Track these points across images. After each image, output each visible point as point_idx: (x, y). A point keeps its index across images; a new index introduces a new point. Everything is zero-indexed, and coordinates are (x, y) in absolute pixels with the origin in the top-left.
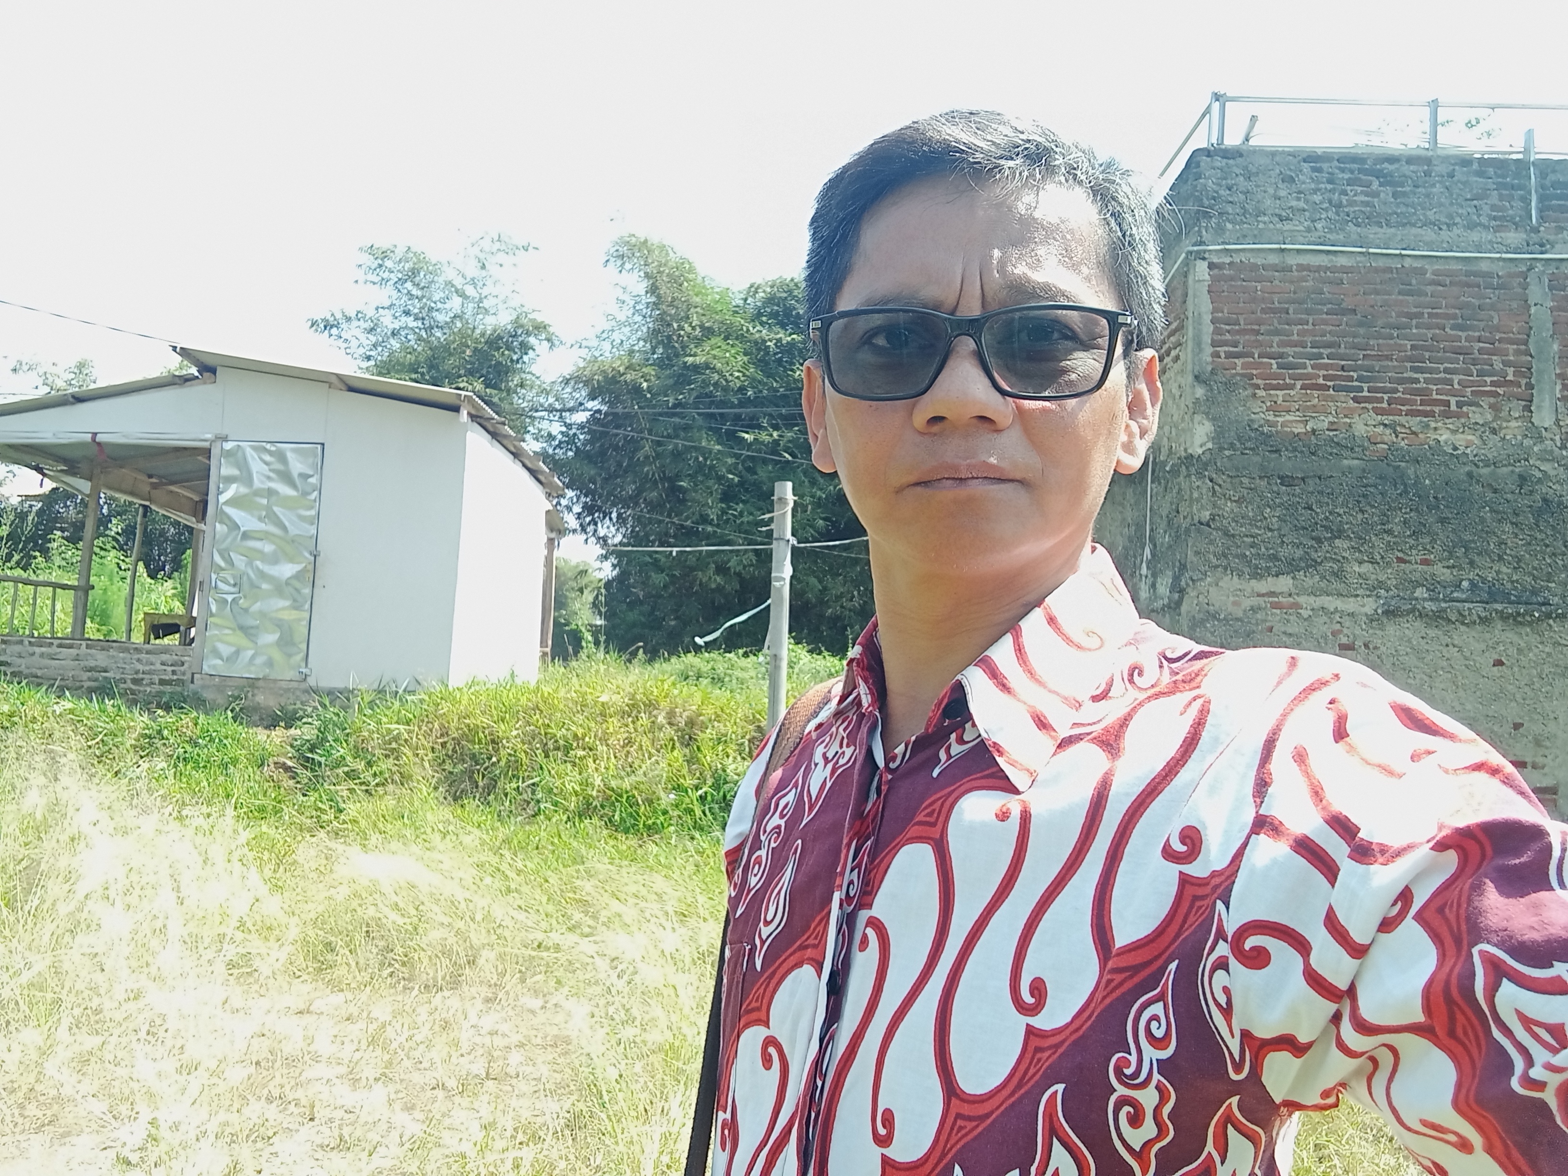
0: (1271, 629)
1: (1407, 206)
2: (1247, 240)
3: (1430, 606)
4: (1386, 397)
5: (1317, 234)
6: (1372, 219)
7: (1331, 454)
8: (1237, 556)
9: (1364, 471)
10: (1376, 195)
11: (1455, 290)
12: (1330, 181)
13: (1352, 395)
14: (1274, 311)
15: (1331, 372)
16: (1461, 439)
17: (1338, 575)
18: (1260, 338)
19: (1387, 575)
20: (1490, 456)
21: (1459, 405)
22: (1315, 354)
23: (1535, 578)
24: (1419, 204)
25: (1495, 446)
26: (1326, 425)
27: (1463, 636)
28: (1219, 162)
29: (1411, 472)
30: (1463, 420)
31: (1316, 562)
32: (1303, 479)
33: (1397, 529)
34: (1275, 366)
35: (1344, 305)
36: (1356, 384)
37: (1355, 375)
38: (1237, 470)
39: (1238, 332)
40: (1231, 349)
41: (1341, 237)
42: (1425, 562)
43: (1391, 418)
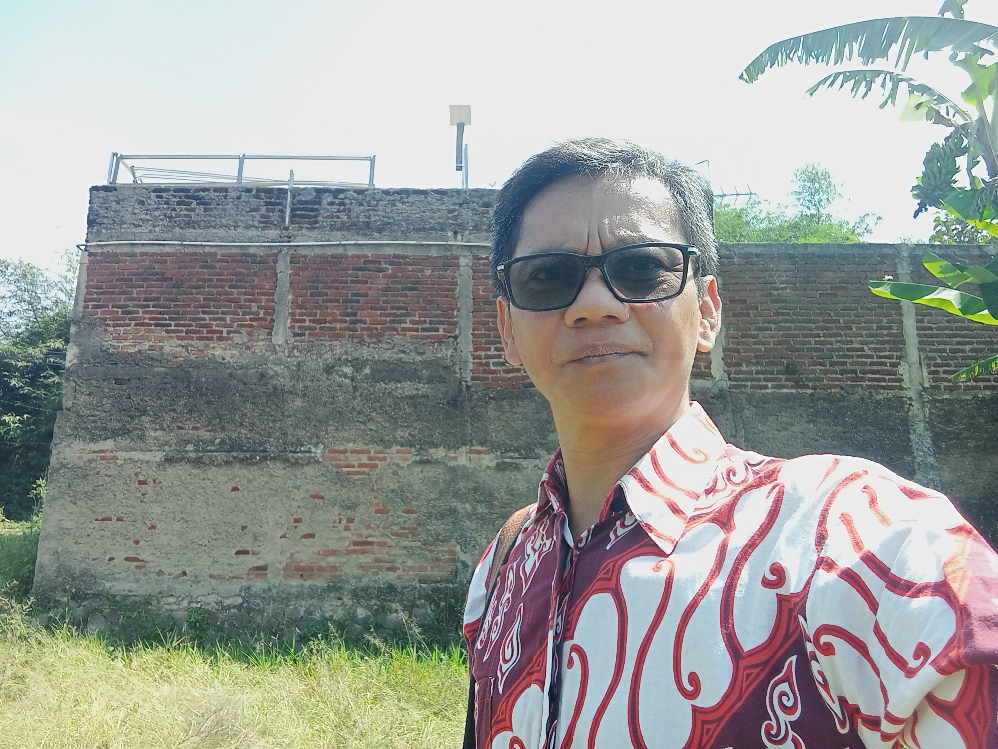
0: (98, 473)
1: (210, 216)
2: (113, 239)
3: (193, 455)
4: (184, 329)
5: (155, 234)
6: (190, 224)
7: (147, 365)
8: (83, 429)
9: (166, 374)
10: (193, 210)
11: (234, 264)
12: (167, 203)
13: (164, 329)
14: (124, 280)
15: (153, 315)
16: (228, 354)
17: (142, 438)
18: (114, 296)
19: (171, 437)
20: (244, 363)
21: (229, 333)
22: (145, 305)
23: (262, 436)
24: (218, 215)
25: (248, 356)
26: (147, 347)
27: (213, 473)
28: (102, 194)
29: (194, 374)
30: (229, 342)
31: (129, 430)
32: (129, 380)
33: (179, 409)
34: (120, 313)
35: (166, 276)
36: (168, 322)
37: (167, 317)
38: (89, 375)
39: (102, 293)
40: (96, 303)
41: (170, 235)
42: (195, 428)
43: (186, 341)
